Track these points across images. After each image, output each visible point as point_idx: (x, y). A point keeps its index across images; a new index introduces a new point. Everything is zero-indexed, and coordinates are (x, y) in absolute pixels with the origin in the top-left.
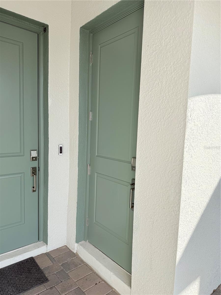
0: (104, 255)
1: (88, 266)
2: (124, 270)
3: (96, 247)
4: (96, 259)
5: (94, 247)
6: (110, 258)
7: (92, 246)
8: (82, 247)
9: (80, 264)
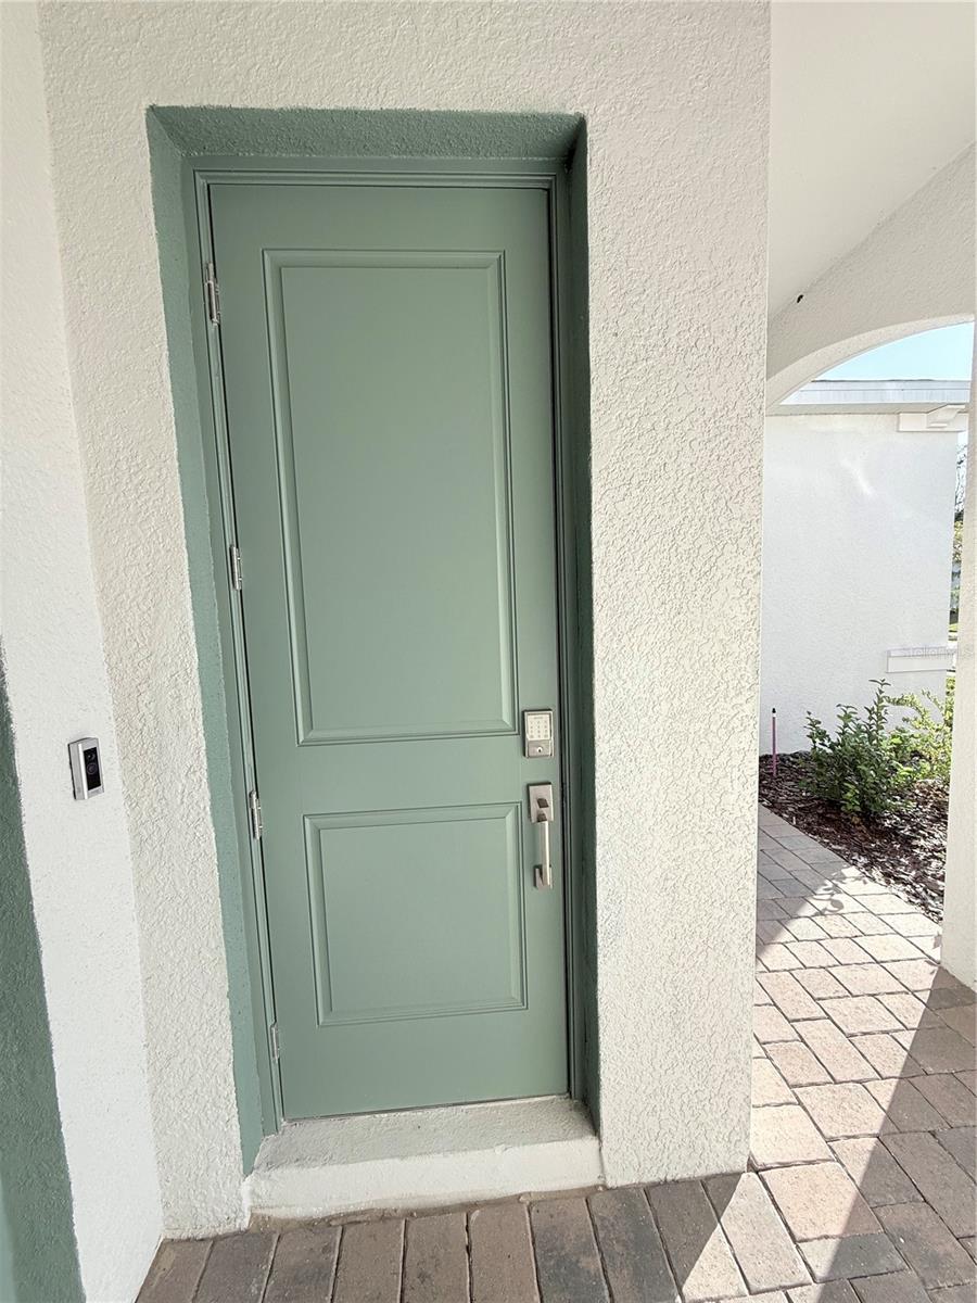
0: (403, 1114)
1: (358, 1219)
2: (513, 1102)
3: (350, 1115)
4: (397, 1161)
5: (335, 1122)
6: (437, 1107)
7: (324, 1122)
8: (287, 1172)
9: (327, 1249)
